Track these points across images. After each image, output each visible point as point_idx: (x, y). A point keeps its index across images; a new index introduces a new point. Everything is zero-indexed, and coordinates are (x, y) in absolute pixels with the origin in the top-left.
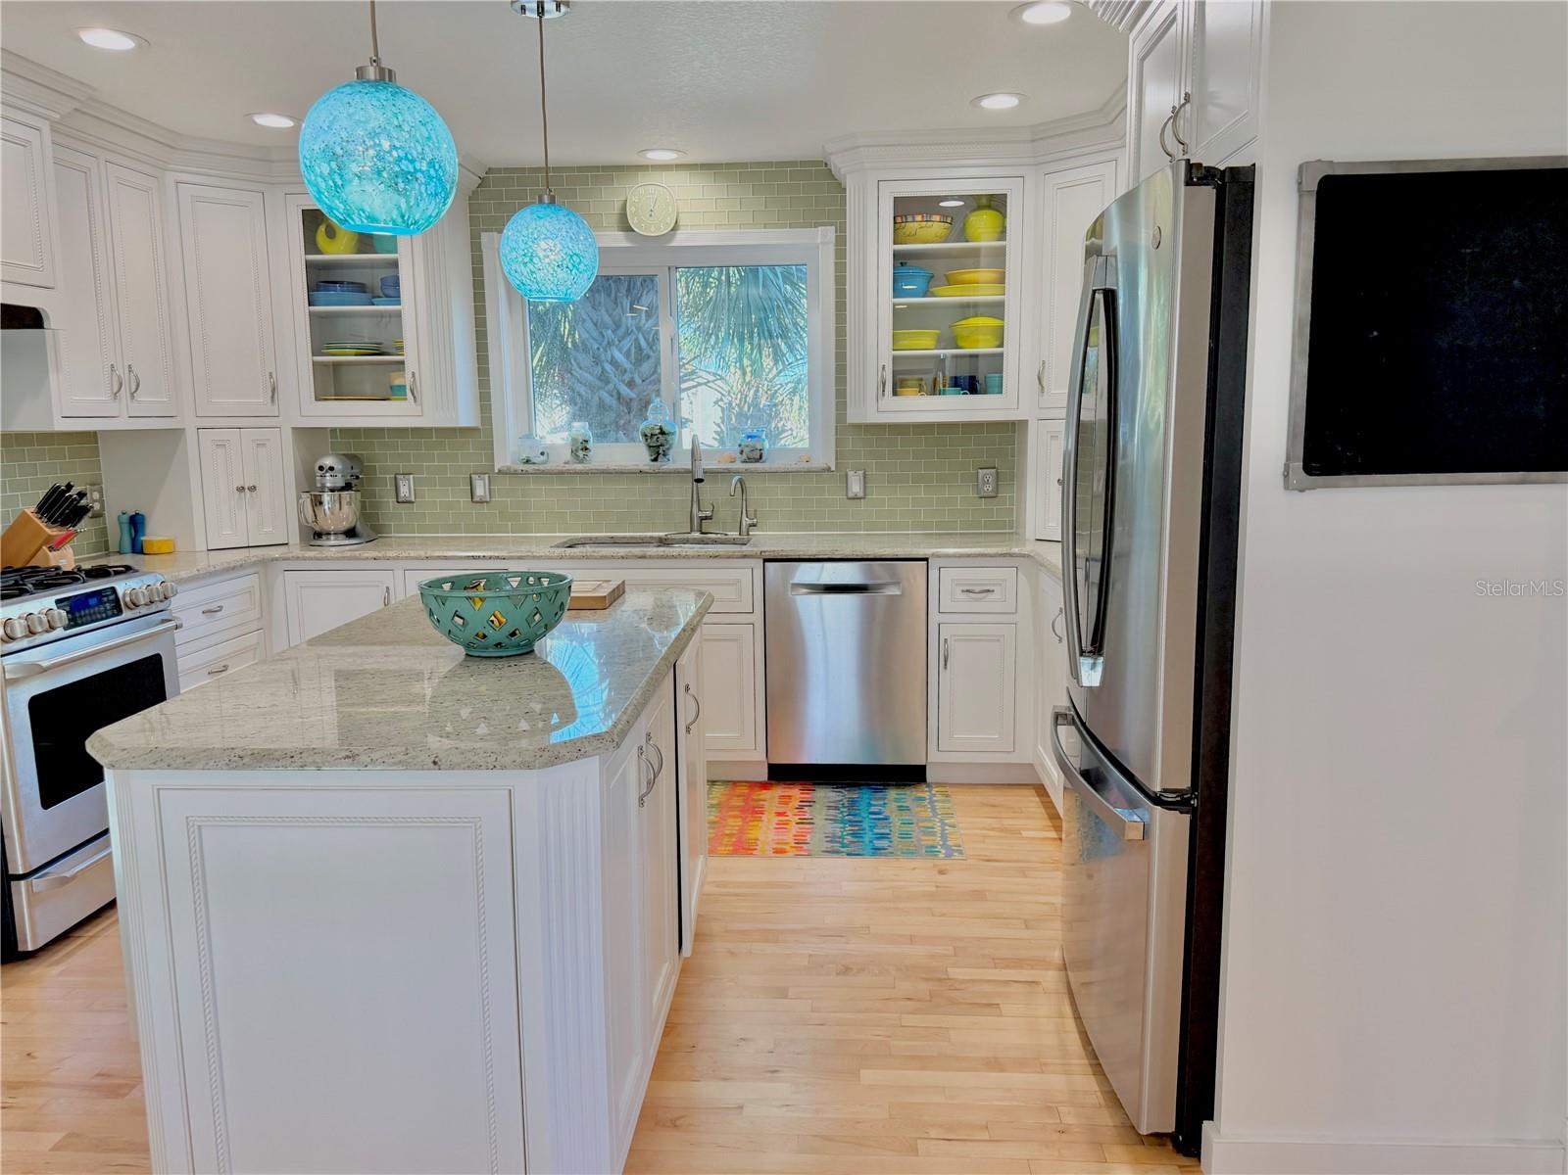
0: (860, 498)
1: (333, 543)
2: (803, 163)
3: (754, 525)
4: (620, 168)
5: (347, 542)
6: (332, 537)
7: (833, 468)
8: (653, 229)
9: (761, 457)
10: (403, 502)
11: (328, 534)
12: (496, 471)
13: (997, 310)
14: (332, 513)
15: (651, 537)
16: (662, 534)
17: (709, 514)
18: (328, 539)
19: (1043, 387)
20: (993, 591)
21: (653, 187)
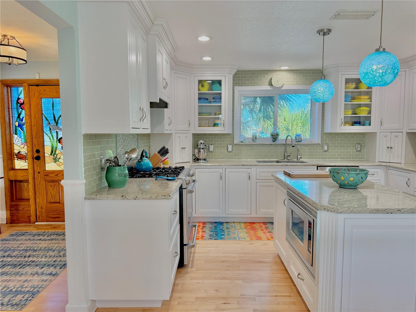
0: (327, 151)
1: (201, 162)
2: (315, 70)
3: (301, 158)
4: (270, 71)
5: (205, 162)
6: (201, 160)
7: (320, 144)
8: (278, 85)
9: (301, 141)
10: (211, 152)
11: (201, 159)
12: (235, 144)
13: (369, 106)
14: (202, 154)
15: (274, 161)
16: (277, 160)
17: (289, 155)
18: (200, 161)
19: (382, 124)
20: (375, 174)
21: (278, 75)
